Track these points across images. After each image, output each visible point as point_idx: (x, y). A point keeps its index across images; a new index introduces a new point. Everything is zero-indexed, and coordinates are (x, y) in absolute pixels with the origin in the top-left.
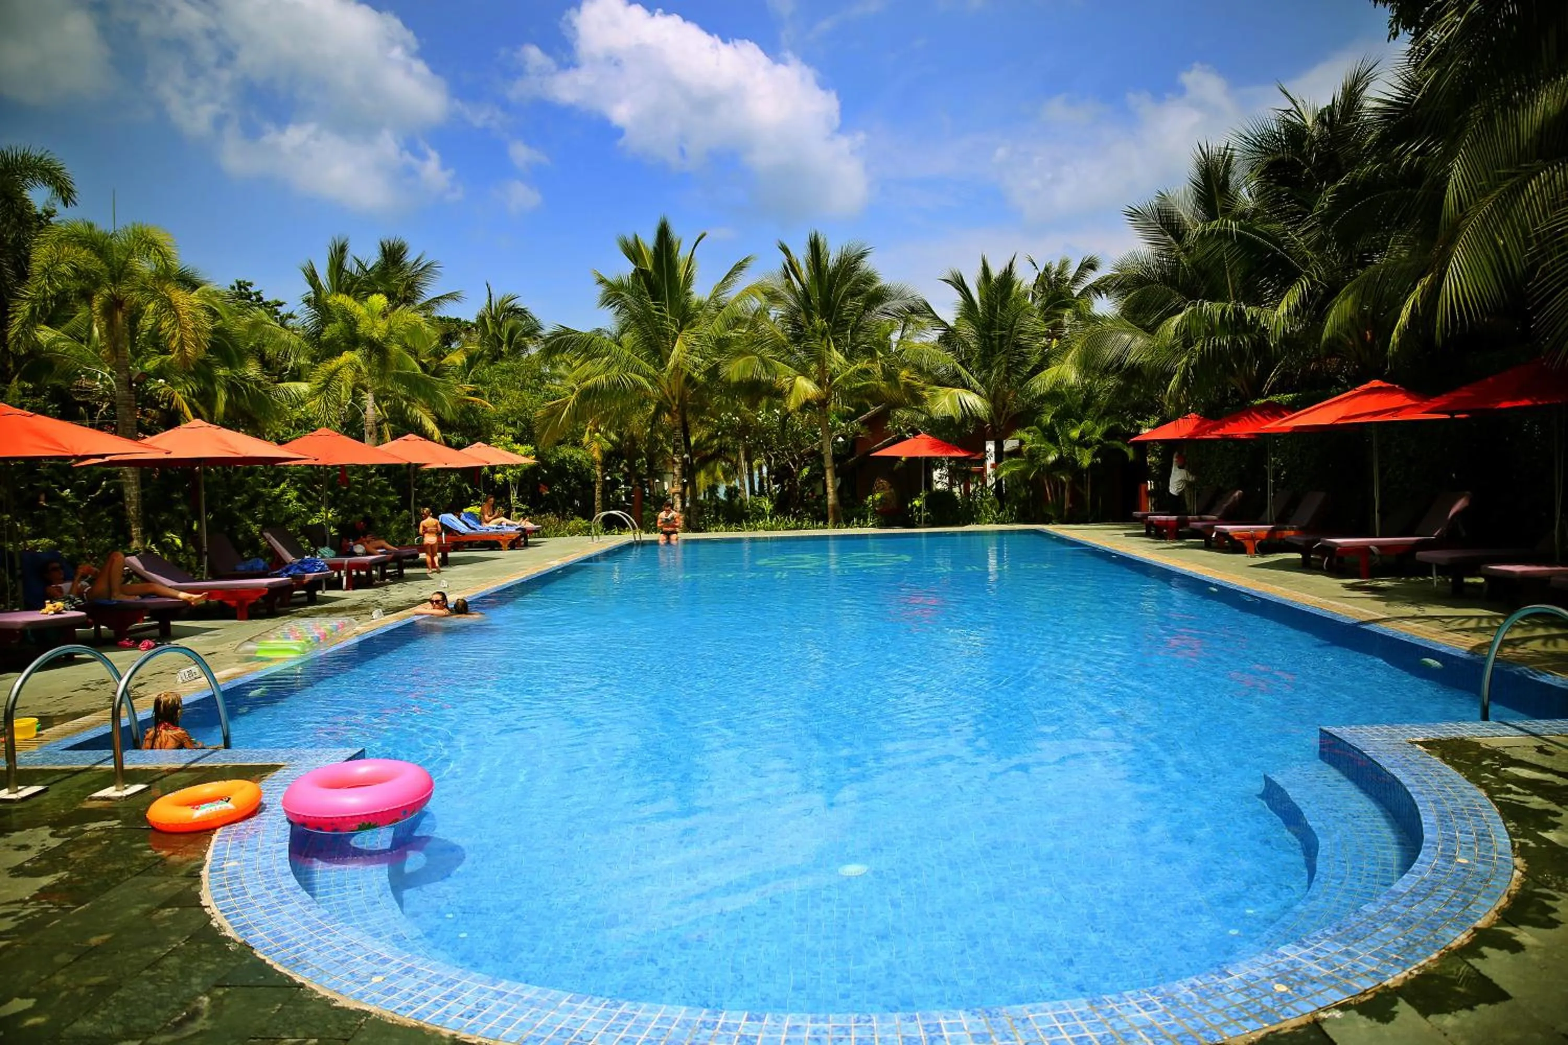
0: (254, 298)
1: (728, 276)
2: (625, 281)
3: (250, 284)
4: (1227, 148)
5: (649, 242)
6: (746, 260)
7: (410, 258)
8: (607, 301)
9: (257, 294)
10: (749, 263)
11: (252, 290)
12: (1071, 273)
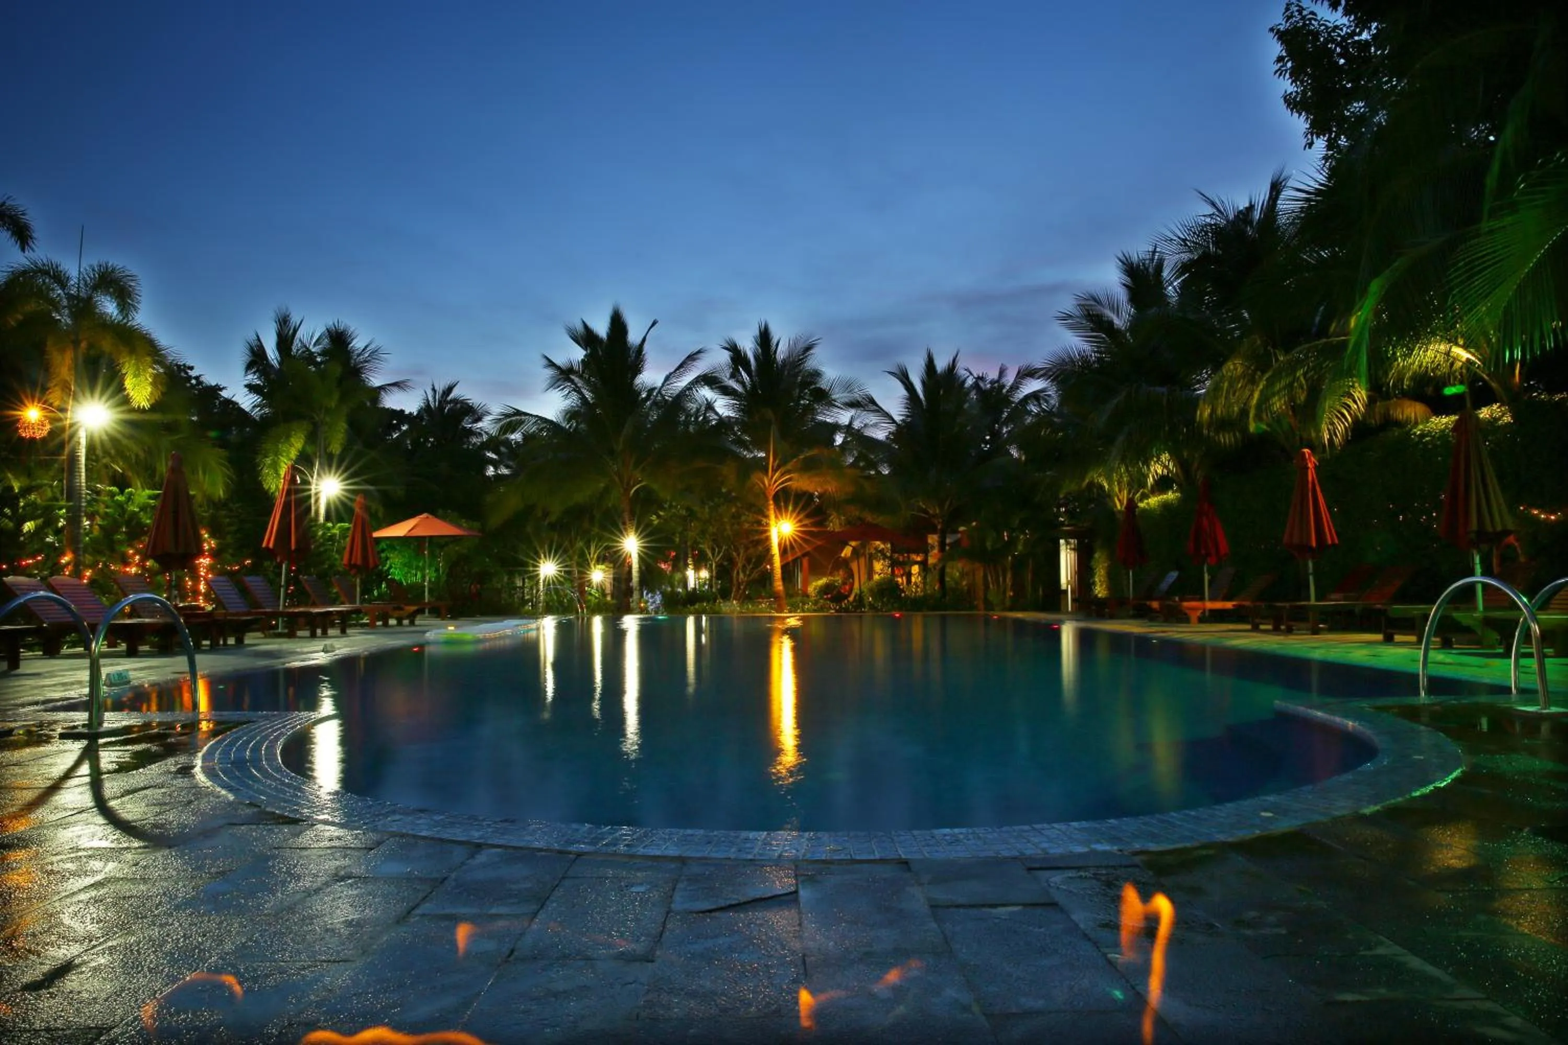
0: (194, 382)
1: (681, 366)
2: (576, 368)
3: (191, 368)
4: (1154, 252)
5: (602, 328)
6: (699, 352)
7: (358, 344)
8: (554, 384)
9: (197, 378)
10: (700, 355)
11: (193, 373)
12: (1010, 379)
